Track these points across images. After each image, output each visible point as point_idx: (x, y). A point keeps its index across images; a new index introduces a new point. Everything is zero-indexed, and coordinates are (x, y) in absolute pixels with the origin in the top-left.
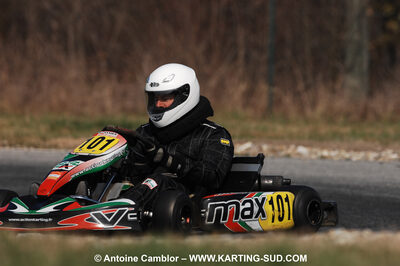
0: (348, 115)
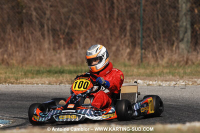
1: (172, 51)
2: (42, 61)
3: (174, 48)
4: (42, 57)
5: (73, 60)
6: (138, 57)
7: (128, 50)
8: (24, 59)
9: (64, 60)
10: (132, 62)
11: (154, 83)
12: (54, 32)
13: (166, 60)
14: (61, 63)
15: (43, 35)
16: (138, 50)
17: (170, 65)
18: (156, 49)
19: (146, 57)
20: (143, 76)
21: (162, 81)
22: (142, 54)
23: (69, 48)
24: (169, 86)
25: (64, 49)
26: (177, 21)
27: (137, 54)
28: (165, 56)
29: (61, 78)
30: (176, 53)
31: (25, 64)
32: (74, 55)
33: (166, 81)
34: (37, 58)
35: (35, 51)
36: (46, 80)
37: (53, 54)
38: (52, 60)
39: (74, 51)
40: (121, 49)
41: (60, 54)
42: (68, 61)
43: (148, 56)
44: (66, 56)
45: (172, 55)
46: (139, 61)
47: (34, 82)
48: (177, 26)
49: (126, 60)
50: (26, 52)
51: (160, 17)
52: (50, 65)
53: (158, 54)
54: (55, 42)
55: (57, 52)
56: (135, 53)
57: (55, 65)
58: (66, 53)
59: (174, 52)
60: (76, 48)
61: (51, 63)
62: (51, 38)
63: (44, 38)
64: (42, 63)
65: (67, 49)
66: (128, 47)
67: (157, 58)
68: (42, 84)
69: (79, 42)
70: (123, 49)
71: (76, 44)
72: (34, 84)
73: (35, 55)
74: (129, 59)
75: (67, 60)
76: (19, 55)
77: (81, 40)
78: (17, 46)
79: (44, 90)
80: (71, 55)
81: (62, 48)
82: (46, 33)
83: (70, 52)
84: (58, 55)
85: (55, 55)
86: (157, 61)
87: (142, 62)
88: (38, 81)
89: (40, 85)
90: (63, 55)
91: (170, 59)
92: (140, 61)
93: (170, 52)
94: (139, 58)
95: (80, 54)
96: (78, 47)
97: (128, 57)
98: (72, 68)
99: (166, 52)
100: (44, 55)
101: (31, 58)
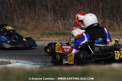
4: (47, 25)
5: (67, 27)
7: (101, 21)
8: (36, 26)
9: (61, 27)
14: (59, 29)
18: (119, 20)
22: (110, 23)
31: (36, 29)
32: (67, 24)
34: (44, 26)
35: (42, 22)
37: (54, 23)
38: (53, 27)
39: (67, 22)
41: (58, 23)
42: (64, 28)
43: (114, 24)
44: (62, 24)
47: (49, 40)
50: (37, 22)
53: (120, 23)
54: (54, 16)
55: (56, 22)
56: (106, 22)
58: (62, 22)
60: (68, 20)
61: (53, 29)
63: (48, 13)
64: (47, 29)
65: (62, 20)
66: (101, 18)
69: (70, 16)
71: (68, 17)
73: (42, 24)
76: (32, 24)
78: (31, 18)
80: (65, 24)
81: (59, 20)
83: (64, 22)
84: (57, 24)
85: (55, 24)
86: (119, 27)
90: (60, 24)
92: (109, 28)
94: (108, 26)
95: (71, 23)
96: (70, 19)
101: (40, 26)
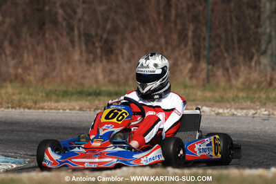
0: (259, 83)
1: (250, 67)
2: (70, 79)
3: (253, 64)
4: (70, 72)
5: (114, 77)
6: (203, 75)
7: (190, 65)
8: (46, 75)
9: (100, 77)
10: (194, 82)
11: (226, 111)
12: (88, 38)
13: (241, 79)
14: (97, 81)
15: (72, 42)
16: (203, 65)
17: (247, 87)
18: (228, 64)
19: (214, 75)
20: (209, 101)
21: (236, 109)
22: (208, 70)
23: (108, 61)
24: (246, 115)
25: (101, 61)
26: (257, 27)
27: (201, 71)
28: (240, 74)
29: (97, 102)
30: (255, 71)
31: (46, 81)
32: (115, 70)
33: (242, 109)
34: (64, 74)
35: (61, 64)
36: (76, 105)
37: (86, 68)
38: (84, 77)
39: (115, 65)
40: (179, 63)
41: (95, 68)
42: (107, 79)
43: (218, 73)
44: (104, 71)
45: (250, 74)
46: (204, 80)
47: (59, 107)
48: (257, 33)
49: (187, 79)
50: (48, 65)
51: (234, 20)
52: (81, 84)
53: (230, 71)
54: (89, 52)
55: (91, 66)
56: (199, 69)
57: (89, 84)
58: (103, 67)
59: (253, 69)
60: (117, 61)
61: (83, 81)
62: (84, 47)
63: (74, 47)
65: (105, 62)
66: (189, 60)
67: (229, 76)
68: (70, 110)
69: (122, 53)
70: (182, 64)
71: (117, 55)
72: (59, 109)
73: (60, 70)
74: (191, 78)
75: (104, 78)
76: (39, 69)
77: (125, 51)
78: (36, 57)
79: (73, 119)
80: (111, 71)
81: (98, 61)
82: (76, 39)
83: (109, 67)
84: (92, 71)
85: (88, 70)
86: (229, 80)
87: (208, 81)
88: (65, 106)
89: (68, 111)
90: (99, 70)
91: (247, 79)
92: (206, 80)
93: (247, 68)
94: (205, 76)
95: (124, 69)
96: (121, 60)
97: (189, 75)
98: (112, 88)
99: (242, 68)
100: (74, 70)
101: (55, 74)
